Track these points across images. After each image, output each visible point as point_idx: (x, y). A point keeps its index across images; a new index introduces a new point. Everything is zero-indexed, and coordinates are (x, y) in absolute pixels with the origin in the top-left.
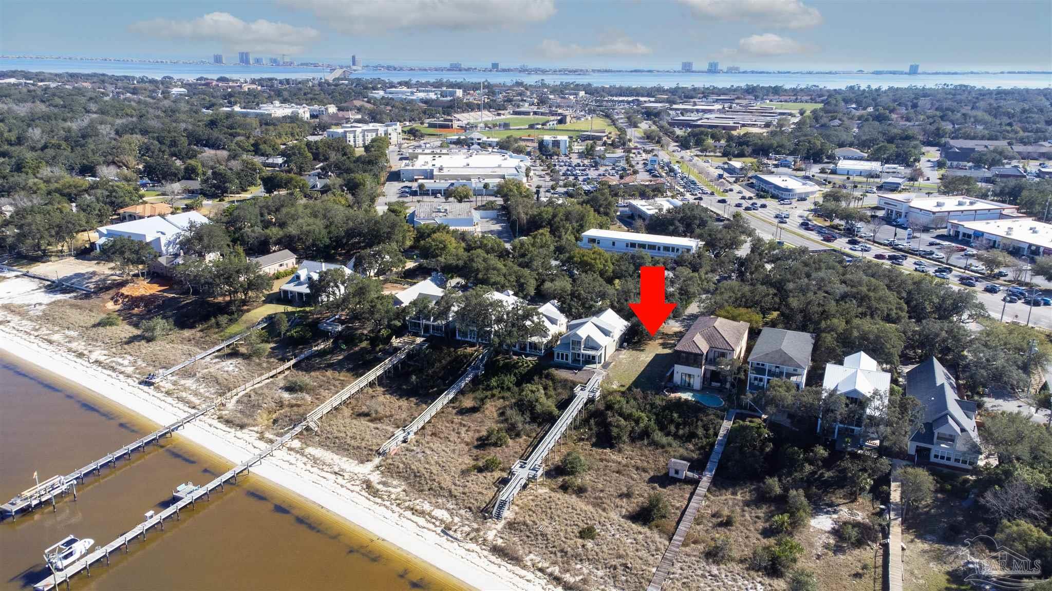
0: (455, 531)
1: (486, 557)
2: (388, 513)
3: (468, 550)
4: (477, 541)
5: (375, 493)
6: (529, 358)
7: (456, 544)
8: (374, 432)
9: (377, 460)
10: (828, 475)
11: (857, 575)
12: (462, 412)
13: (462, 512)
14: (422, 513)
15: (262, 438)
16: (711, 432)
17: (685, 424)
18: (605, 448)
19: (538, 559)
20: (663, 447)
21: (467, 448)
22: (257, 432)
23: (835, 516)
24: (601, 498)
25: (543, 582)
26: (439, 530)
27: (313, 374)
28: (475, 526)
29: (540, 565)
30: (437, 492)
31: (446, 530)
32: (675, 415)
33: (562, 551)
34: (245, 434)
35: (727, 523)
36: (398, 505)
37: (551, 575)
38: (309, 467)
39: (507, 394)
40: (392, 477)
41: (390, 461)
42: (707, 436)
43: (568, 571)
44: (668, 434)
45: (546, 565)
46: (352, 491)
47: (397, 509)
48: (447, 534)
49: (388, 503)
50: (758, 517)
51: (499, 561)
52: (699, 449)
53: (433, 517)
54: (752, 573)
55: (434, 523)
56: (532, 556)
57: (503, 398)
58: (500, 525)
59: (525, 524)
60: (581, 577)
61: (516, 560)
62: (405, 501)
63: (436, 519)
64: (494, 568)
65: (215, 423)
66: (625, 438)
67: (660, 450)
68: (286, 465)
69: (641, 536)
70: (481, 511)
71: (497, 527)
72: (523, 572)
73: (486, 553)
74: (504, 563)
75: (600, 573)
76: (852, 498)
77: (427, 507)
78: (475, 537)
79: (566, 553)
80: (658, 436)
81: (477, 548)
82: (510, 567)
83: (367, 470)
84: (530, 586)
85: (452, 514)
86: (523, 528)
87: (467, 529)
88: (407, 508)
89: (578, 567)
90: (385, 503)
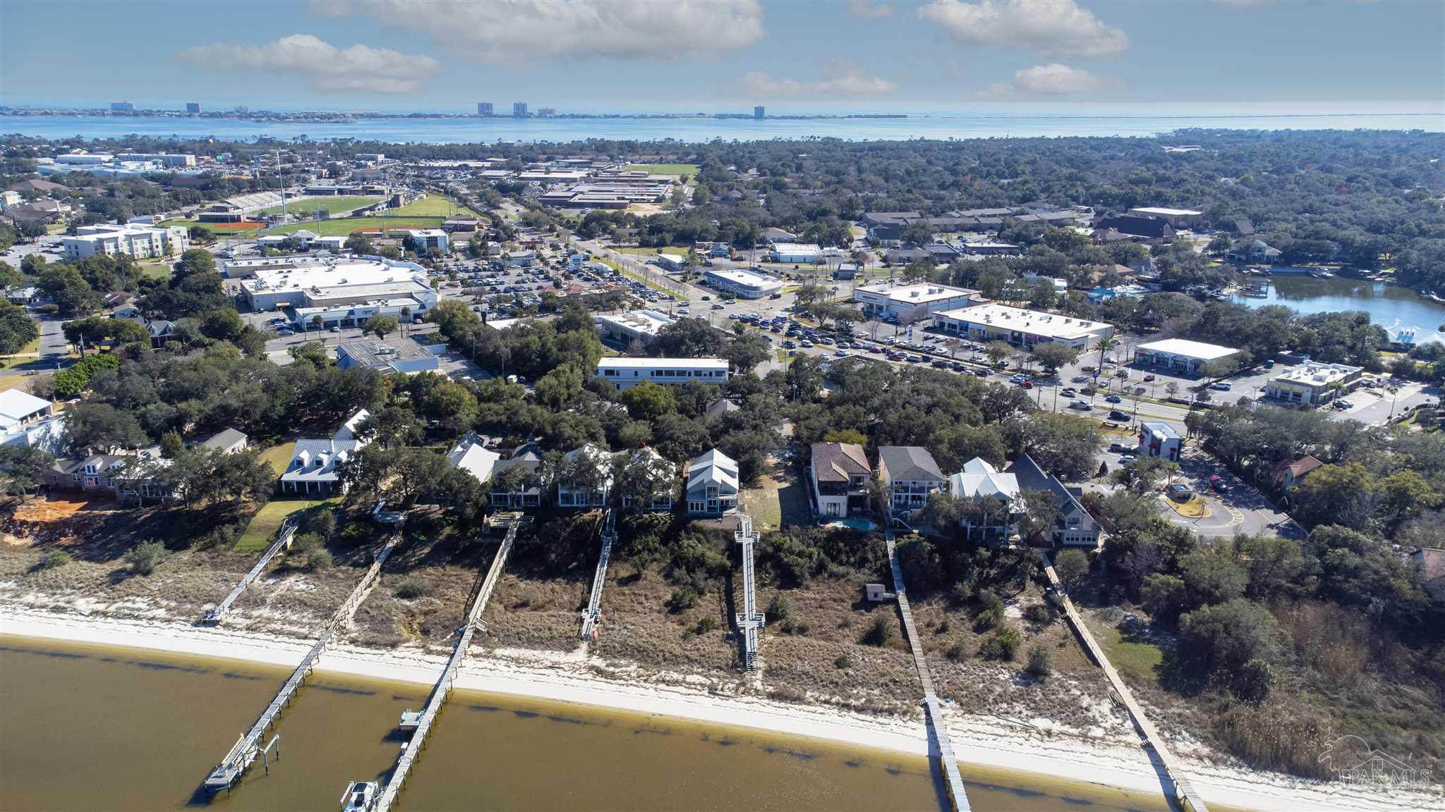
0: (722, 690)
1: (768, 704)
2: (642, 691)
3: (748, 703)
4: (750, 694)
5: (612, 676)
6: (659, 514)
7: (731, 701)
8: (553, 619)
9: (584, 646)
10: (993, 572)
11: (1061, 645)
12: (623, 582)
13: (714, 672)
14: (676, 683)
15: (429, 652)
16: (880, 554)
17: (854, 553)
18: (790, 589)
19: (816, 694)
20: (843, 576)
21: (662, 616)
22: (417, 647)
23: (1018, 605)
24: (825, 633)
25: (836, 711)
26: (706, 693)
27: (411, 574)
28: (737, 681)
29: (822, 698)
30: (673, 661)
31: (713, 691)
32: (841, 545)
33: (832, 682)
34: (400, 651)
35: (944, 629)
36: (645, 681)
37: (837, 704)
38: (514, 668)
39: (657, 555)
40: (615, 657)
41: (600, 643)
42: (877, 559)
43: (850, 697)
44: (841, 564)
45: (827, 697)
46: (586, 680)
47: (647, 685)
48: (717, 694)
49: (633, 682)
50: (962, 619)
51: (782, 704)
52: (876, 571)
53: (689, 684)
54: (992, 662)
55: (695, 688)
56: (809, 694)
57: (655, 560)
58: (760, 675)
59: (782, 668)
60: (864, 699)
61: (798, 700)
62: (649, 676)
63: (694, 684)
64: (785, 711)
65: (352, 647)
66: (807, 575)
67: (842, 581)
68: (487, 672)
69: (886, 655)
70: (732, 668)
71: (757, 677)
72: (812, 708)
73: (766, 701)
74: (789, 705)
75: (876, 692)
76: (1021, 587)
77: (676, 676)
78: (744, 689)
79: (837, 683)
80: (834, 567)
81: (755, 699)
82: (797, 706)
83: (580, 655)
84: (826, 717)
85: (706, 676)
86: (783, 672)
87: (731, 686)
88: (657, 681)
89: (855, 691)
90: (630, 682)
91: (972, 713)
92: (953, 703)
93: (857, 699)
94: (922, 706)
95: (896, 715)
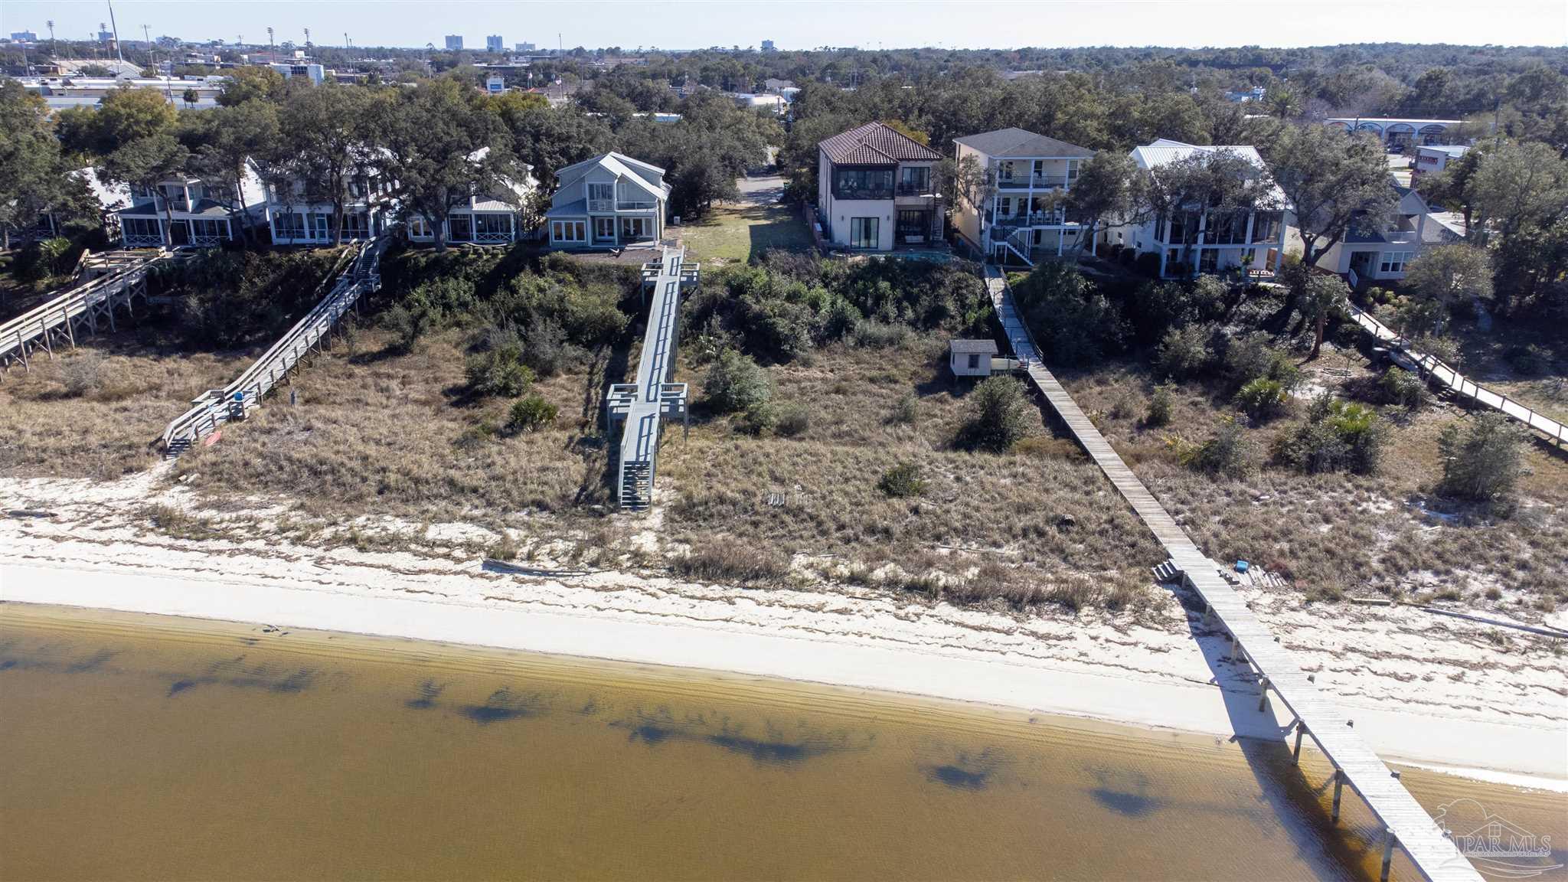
0: (530, 557)
1: (670, 591)
2: (275, 566)
3: (604, 589)
4: (615, 565)
5: (201, 531)
7: (552, 585)
8: (118, 415)
9: (163, 465)
12: (365, 359)
13: (519, 515)
14: (393, 543)
16: (972, 300)
19: (826, 561)
21: (426, 411)
23: (1316, 380)
24: (850, 432)
25: (887, 604)
26: (476, 566)
28: (582, 536)
29: (843, 570)
31: (499, 562)
33: (871, 530)
35: (1157, 421)
36: (297, 541)
37: (892, 583)
39: (466, 316)
41: (210, 459)
42: (965, 309)
43: (930, 564)
44: (885, 320)
45: (859, 566)
47: (298, 551)
48: (511, 570)
49: (260, 545)
50: (1197, 403)
51: (716, 590)
53: (434, 544)
55: (447, 556)
56: (799, 560)
58: (655, 518)
59: (722, 500)
60: (974, 571)
61: (767, 575)
62: (315, 528)
63: (447, 544)
66: (806, 339)
67: (889, 349)
69: (1020, 470)
71: (647, 524)
72: (812, 598)
73: (665, 583)
75: (1011, 550)
76: (1308, 351)
77: (396, 525)
78: (599, 554)
79: (887, 532)
81: (629, 579)
82: (760, 595)
84: (857, 622)
85: (490, 526)
86: (724, 508)
87: (560, 545)
88: (334, 542)
89: (944, 551)
90: (248, 544)
91: (1334, 599)
92: (1257, 573)
93: (955, 568)
94: (1165, 582)
95: (1086, 610)
